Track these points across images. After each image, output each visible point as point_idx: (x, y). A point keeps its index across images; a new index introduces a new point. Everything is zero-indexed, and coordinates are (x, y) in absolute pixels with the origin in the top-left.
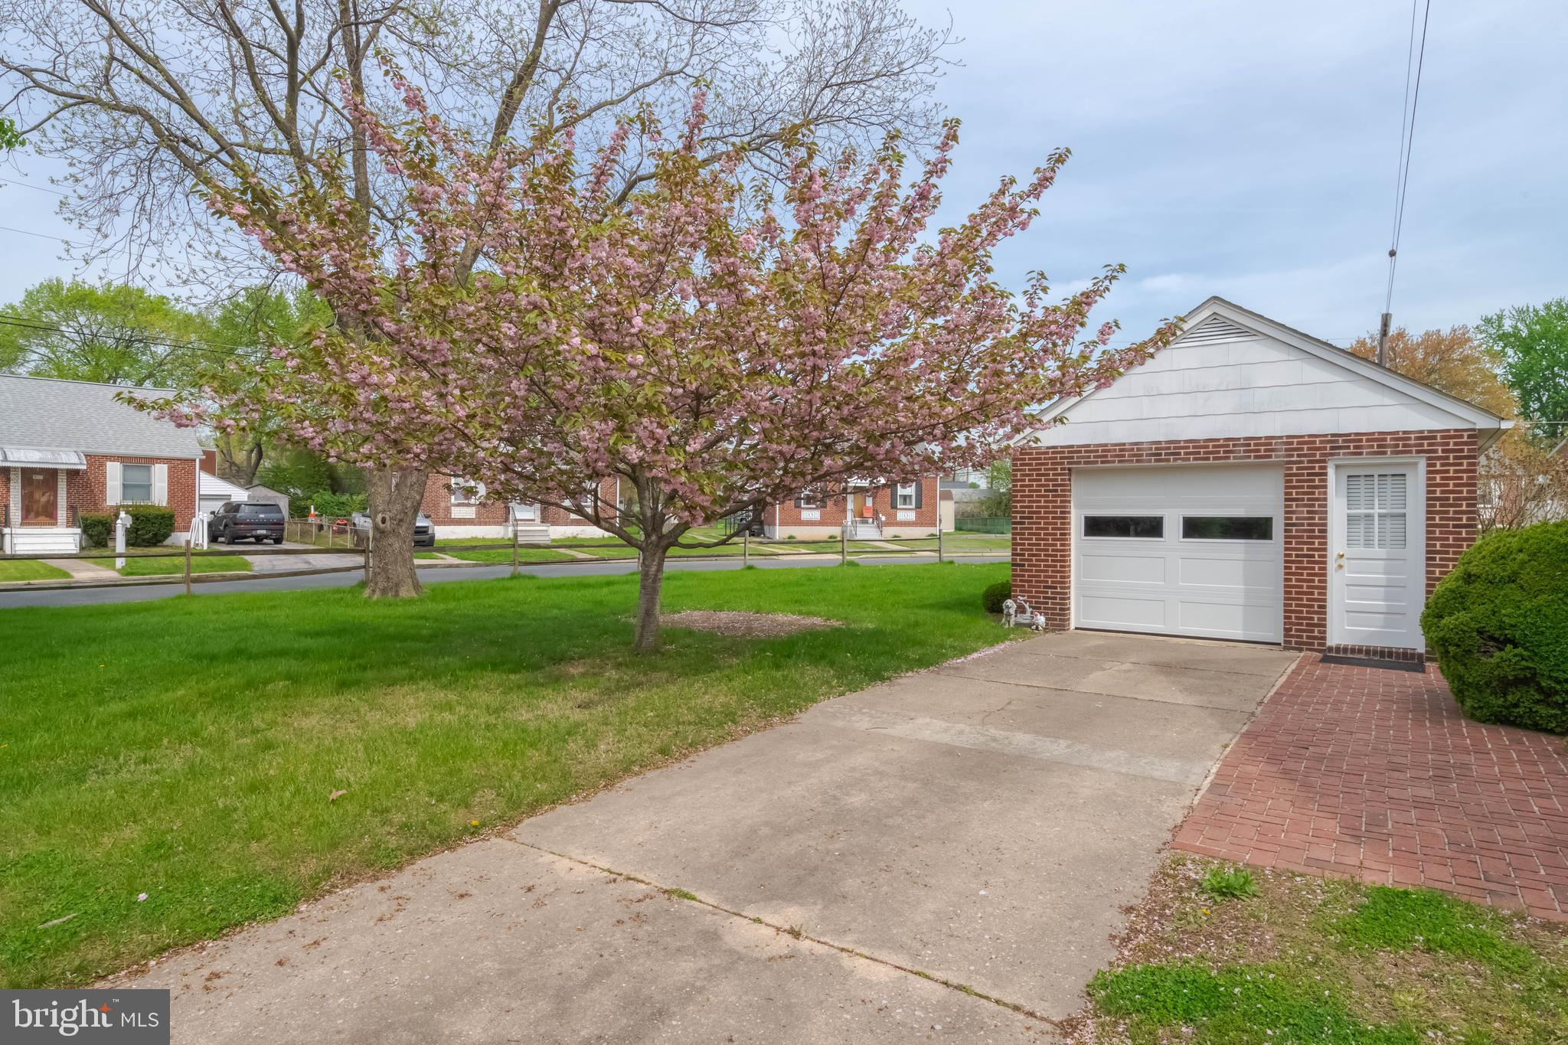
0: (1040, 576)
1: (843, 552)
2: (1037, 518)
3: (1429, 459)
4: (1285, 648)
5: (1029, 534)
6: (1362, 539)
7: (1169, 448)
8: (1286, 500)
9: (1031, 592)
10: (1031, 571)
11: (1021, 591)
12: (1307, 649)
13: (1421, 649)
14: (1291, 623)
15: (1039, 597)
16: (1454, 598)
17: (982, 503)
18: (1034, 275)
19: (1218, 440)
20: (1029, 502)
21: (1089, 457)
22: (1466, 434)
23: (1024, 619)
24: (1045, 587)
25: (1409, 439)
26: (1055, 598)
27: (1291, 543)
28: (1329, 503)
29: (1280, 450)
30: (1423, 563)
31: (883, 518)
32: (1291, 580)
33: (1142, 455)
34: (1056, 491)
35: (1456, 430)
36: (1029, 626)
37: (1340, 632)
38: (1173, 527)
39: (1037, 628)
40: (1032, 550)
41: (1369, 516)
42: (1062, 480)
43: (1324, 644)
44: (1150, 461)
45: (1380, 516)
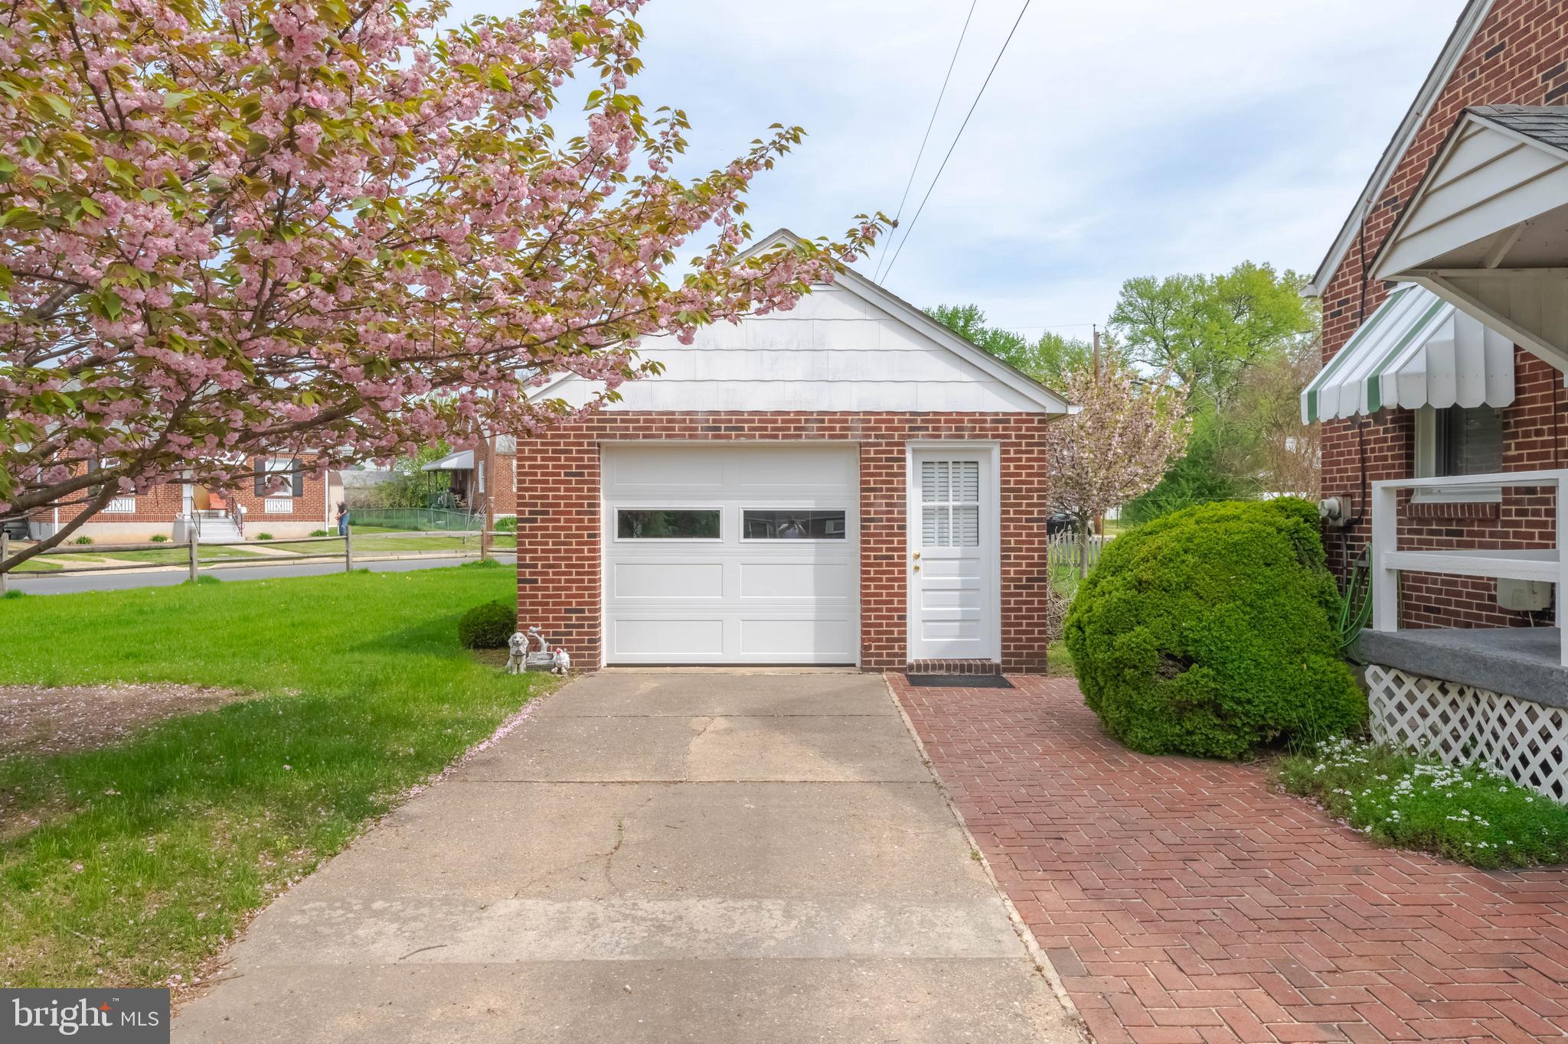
0: (560, 596)
1: (191, 563)
2: (555, 513)
3: (1003, 445)
4: (864, 670)
5: (543, 536)
6: (936, 535)
7: (730, 421)
8: (863, 490)
9: (547, 619)
10: (547, 589)
11: (532, 619)
12: (888, 669)
13: (997, 659)
14: (870, 640)
15: (559, 626)
16: (1129, 611)
17: (380, 489)
18: (667, 115)
19: (788, 413)
20: (543, 490)
21: (627, 429)
22: (1036, 418)
23: (540, 658)
24: (567, 611)
25: (985, 421)
26: (582, 626)
27: (868, 542)
28: (908, 493)
29: (856, 429)
30: (998, 561)
31: (244, 510)
32: (868, 587)
33: (696, 429)
34: (582, 474)
35: (1028, 414)
36: (548, 668)
37: (920, 647)
38: (732, 524)
39: (559, 671)
40: (547, 559)
41: (943, 510)
42: (590, 459)
43: (904, 662)
44: (706, 437)
45: (955, 509)
